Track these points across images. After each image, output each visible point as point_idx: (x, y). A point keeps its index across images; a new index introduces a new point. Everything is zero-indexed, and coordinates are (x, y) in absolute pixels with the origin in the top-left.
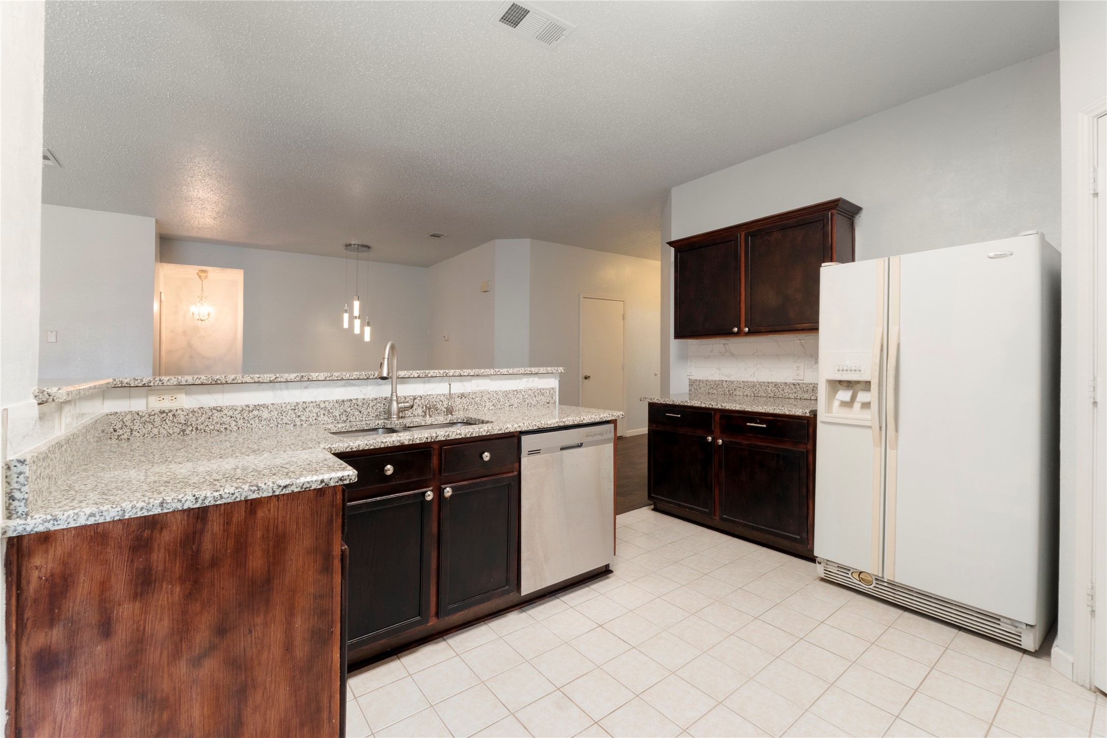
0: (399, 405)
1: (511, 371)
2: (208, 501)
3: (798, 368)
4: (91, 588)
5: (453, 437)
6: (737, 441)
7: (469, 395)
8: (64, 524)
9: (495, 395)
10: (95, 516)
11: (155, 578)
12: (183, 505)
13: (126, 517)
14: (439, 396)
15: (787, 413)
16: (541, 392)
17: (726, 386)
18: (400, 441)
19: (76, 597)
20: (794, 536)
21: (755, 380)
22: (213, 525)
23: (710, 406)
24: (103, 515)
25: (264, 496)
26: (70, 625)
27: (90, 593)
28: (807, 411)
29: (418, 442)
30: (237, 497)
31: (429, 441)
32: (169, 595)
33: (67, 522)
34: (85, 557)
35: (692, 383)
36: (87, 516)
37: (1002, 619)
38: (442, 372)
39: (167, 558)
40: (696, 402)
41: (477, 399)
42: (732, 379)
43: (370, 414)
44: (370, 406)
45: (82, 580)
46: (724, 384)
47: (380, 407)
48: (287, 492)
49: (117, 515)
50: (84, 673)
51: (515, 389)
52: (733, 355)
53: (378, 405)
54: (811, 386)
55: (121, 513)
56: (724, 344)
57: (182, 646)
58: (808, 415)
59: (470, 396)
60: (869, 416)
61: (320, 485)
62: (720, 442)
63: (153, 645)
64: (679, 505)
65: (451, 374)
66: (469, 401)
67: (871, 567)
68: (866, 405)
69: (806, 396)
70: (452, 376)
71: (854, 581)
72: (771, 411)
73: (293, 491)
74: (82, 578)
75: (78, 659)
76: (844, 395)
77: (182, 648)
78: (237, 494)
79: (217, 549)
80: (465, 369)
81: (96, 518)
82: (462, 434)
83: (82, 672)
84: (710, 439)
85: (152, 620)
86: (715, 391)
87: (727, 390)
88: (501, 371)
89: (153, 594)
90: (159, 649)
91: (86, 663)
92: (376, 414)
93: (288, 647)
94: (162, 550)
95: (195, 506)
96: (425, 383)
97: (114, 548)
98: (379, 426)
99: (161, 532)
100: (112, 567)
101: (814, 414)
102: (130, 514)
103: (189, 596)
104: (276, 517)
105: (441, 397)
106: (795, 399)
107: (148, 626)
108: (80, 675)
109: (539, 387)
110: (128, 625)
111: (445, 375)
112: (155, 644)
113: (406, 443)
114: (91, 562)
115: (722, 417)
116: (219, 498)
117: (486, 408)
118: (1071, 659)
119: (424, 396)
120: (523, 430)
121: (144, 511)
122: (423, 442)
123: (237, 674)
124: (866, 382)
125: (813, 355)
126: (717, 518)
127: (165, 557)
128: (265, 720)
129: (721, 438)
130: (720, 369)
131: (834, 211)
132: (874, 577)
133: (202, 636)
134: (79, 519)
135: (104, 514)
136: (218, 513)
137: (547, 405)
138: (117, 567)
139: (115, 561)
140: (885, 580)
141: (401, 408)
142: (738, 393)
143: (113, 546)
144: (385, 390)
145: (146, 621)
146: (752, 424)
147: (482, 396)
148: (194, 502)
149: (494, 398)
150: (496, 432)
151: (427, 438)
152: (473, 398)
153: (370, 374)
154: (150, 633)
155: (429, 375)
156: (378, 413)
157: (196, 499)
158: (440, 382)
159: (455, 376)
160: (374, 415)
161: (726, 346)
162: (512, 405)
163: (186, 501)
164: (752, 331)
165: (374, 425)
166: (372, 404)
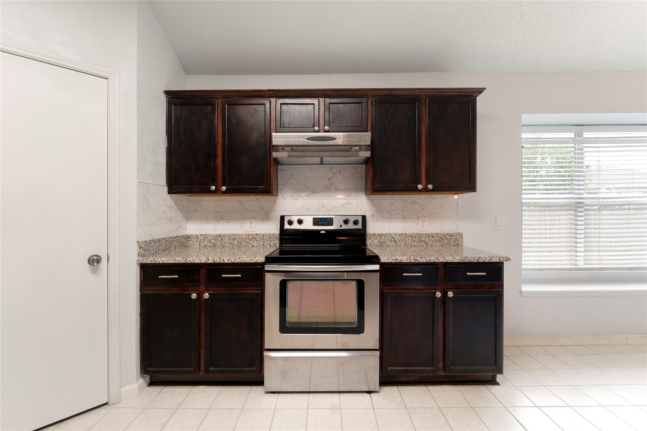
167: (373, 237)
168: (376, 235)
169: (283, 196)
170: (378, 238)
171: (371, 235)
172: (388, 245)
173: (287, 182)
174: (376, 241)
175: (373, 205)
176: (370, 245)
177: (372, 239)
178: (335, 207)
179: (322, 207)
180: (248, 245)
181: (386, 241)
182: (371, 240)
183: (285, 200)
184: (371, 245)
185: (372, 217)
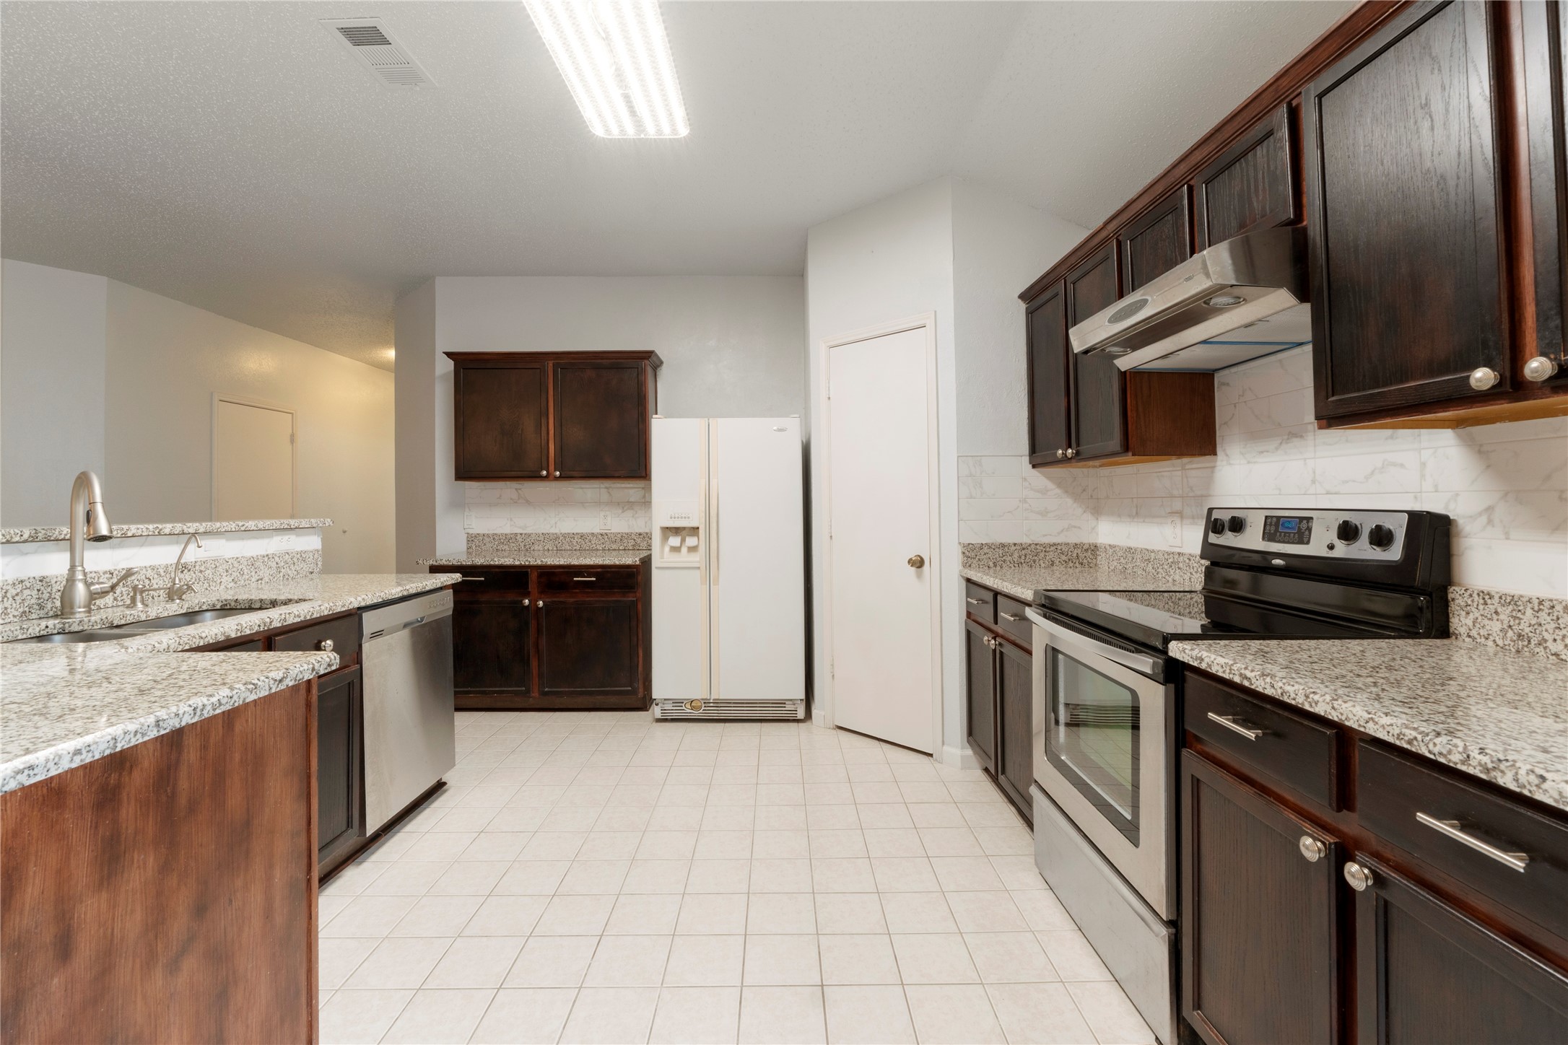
0: (92, 588)
1: (261, 525)
2: (207, 711)
3: (605, 517)
4: (44, 883)
5: (291, 620)
6: (561, 600)
7: (195, 567)
8: (42, 773)
9: (236, 565)
10: (81, 754)
11: (125, 848)
12: (181, 721)
13: (118, 749)
14: (144, 570)
15: (617, 563)
16: (302, 556)
17: (521, 540)
18: (225, 633)
19: (23, 904)
20: (626, 688)
21: (557, 531)
22: (189, 752)
23: (527, 563)
24: (90, 750)
25: (261, 696)
26: (16, 954)
27: (43, 893)
28: (637, 559)
29: (248, 632)
30: (235, 702)
31: (261, 630)
32: (142, 870)
33: (46, 769)
34: (35, 834)
35: (471, 539)
36: (71, 755)
37: (787, 702)
38: (151, 527)
39: (139, 813)
40: (506, 560)
41: (207, 572)
42: (528, 531)
43: (9, 610)
44: (9, 595)
45: (31, 874)
46: (518, 538)
47: (29, 597)
48: (282, 688)
49: (108, 748)
50: (36, 1029)
51: (265, 553)
52: (528, 503)
53: (27, 592)
54: (619, 536)
55: (112, 743)
56: (516, 489)
57: (157, 945)
58: (638, 563)
59: (197, 568)
60: (696, 559)
61: (311, 674)
62: (541, 604)
63: (124, 955)
64: (484, 693)
65: (167, 531)
66: (194, 576)
67: (699, 693)
68: (693, 549)
69: (614, 546)
70: (170, 534)
71: (688, 711)
72: (601, 563)
73: (287, 686)
74: (32, 869)
75: (27, 1009)
76: (674, 541)
77: (157, 949)
78: (235, 698)
79: (194, 788)
80: (190, 522)
81: (83, 757)
82: (301, 615)
83: (34, 1029)
84: (527, 602)
85: (122, 916)
86: (506, 547)
87: (522, 545)
88: (247, 524)
89: (123, 872)
90: (131, 958)
91: (38, 1013)
92: (21, 610)
93: (268, 913)
94: (133, 802)
95: (194, 721)
96: (113, 548)
97: (74, 811)
98: (48, 630)
99: (130, 772)
100: (72, 842)
101: (647, 562)
102: (123, 743)
103: (165, 868)
104: (254, 729)
105: (147, 571)
106: (603, 550)
107: (117, 925)
108: (30, 1035)
109: (299, 549)
110: (92, 932)
111: (157, 533)
112: (126, 953)
113: (233, 635)
114: (43, 840)
115: (541, 575)
116: (218, 705)
117: (223, 587)
118: (823, 713)
119: (117, 572)
120: (368, 604)
121: (139, 736)
122: (254, 631)
123: (218, 969)
124: (693, 528)
125: (646, 503)
126: (535, 694)
127: (136, 811)
128: (247, 1027)
129: (540, 599)
130: (511, 520)
131: (647, 362)
132: (702, 702)
133: (179, 924)
134: (61, 762)
135: (91, 748)
136: (194, 733)
137: (310, 576)
138: (78, 840)
139: (74, 833)
140: (711, 701)
141: (95, 594)
142: (536, 547)
143: (72, 806)
144: (54, 564)
145: (114, 919)
146: (580, 579)
147: (216, 567)
148: (192, 715)
149: (235, 569)
150: (339, 610)
151: (259, 626)
152: (201, 571)
153: (12, 532)
154: (119, 937)
155: (130, 534)
156: (27, 609)
157: (194, 710)
158: (142, 546)
159: (174, 534)
160: (16, 613)
161: (519, 491)
162: (261, 579)
163: (183, 715)
164: (562, 476)
165: (38, 629)
166: (12, 592)
167: (1481, 607)
168: (1491, 597)
169: (1227, 455)
170: (1505, 613)
171: (1471, 595)
172: (1556, 655)
173: (1233, 414)
174: (1495, 627)
175: (1488, 467)
176: (1469, 636)
177: (1477, 615)
178: (1347, 482)
179: (1314, 482)
180: (1167, 577)
181: (1545, 634)
182: (1471, 616)
183: (1230, 464)
184: (1474, 639)
185: (1484, 519)
